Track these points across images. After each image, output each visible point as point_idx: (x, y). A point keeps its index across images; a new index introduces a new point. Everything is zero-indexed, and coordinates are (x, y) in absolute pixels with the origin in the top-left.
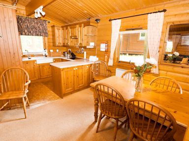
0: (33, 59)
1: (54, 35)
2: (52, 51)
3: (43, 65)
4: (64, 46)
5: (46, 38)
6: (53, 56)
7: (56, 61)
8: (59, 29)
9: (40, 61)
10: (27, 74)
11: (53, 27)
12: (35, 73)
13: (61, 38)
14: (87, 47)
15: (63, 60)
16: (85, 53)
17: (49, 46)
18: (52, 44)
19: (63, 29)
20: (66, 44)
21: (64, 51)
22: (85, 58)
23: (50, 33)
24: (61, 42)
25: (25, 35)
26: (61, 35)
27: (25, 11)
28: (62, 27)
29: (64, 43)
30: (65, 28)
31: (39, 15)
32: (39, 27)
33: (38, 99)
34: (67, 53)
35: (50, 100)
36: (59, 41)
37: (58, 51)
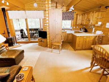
0: (66, 31)
1: (77, 19)
2: (74, 27)
3: (69, 34)
4: (81, 25)
5: (73, 21)
6: (75, 30)
7: (76, 32)
8: (80, 16)
9: (68, 32)
10: (63, 37)
11: (77, 15)
12: (65, 37)
13: (80, 21)
14: (96, 25)
15: (79, 32)
16: (94, 29)
17: (74, 25)
18: (75, 24)
19: (82, 15)
20: (82, 24)
21: (81, 27)
22: (93, 32)
23: (75, 18)
24: (80, 23)
25: (64, 20)
26: (81, 19)
27: (65, 9)
28: (82, 14)
29: (82, 23)
30: (83, 15)
31: (71, 10)
32: (70, 16)
33: (65, 48)
34: (82, 29)
35: (70, 50)
36: (79, 22)
37: (77, 27)
